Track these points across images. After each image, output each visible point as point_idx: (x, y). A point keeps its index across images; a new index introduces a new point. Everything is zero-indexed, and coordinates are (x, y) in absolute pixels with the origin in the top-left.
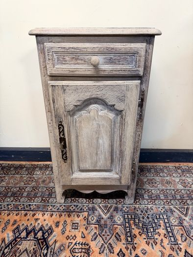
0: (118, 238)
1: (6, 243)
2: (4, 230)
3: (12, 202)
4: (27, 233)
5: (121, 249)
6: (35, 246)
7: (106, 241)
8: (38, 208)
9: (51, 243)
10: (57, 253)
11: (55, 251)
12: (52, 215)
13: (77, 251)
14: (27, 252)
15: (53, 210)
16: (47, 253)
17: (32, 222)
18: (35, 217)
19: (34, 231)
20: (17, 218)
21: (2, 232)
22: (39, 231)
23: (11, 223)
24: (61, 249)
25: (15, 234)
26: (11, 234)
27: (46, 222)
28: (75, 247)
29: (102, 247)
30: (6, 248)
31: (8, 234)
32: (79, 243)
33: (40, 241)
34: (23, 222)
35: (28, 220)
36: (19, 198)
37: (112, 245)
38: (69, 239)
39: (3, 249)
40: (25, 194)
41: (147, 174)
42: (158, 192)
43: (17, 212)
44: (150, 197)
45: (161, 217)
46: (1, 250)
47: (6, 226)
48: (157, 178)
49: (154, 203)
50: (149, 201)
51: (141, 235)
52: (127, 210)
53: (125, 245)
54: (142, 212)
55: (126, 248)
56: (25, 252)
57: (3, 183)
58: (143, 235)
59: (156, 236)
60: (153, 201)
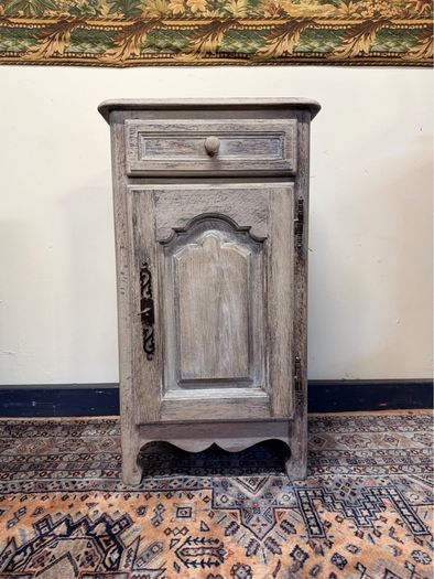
0: (288, 529)
1: (19, 545)
2: (11, 524)
3: (31, 478)
4: (68, 527)
5: (297, 546)
6: (90, 547)
7: (261, 535)
8: (94, 486)
9: (127, 542)
10: (145, 557)
11: (138, 554)
12: (126, 498)
13: (191, 552)
14: (70, 559)
15: (130, 488)
17: (82, 510)
18: (88, 501)
19: (87, 524)
20: (46, 504)
21: (8, 527)
22: (96, 524)
23: (31, 510)
24: (156, 549)
25: (40, 530)
26: (29, 530)
27: (115, 509)
28: (187, 546)
29: (251, 544)
30: (18, 553)
31: (23, 531)
32: (195, 540)
33: (101, 539)
34: (60, 511)
35: (71, 506)
36: (49, 472)
37: (276, 541)
38: (172, 535)
39: (10, 556)
40: (62, 466)
41: (341, 429)
42: (371, 454)
43: (44, 494)
44: (354, 462)
45: (384, 492)
46: (6, 557)
47: (16, 517)
48: (364, 433)
49: (363, 473)
50: (352, 468)
51: (340, 522)
52: (303, 484)
53: (307, 539)
54: (339, 485)
55: (308, 543)
56: (66, 558)
57: (10, 450)
58: (345, 521)
59: (377, 523)
60: (361, 468)
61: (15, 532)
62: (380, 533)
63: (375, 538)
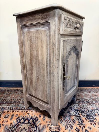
0: (74, 122)
1: (13, 125)
2: (11, 119)
3: (14, 105)
4: (24, 120)
5: (77, 127)
6: (29, 126)
7: (68, 123)
8: (29, 108)
9: (38, 125)
10: (42, 129)
11: (40, 129)
12: (36, 112)
13: (52, 128)
15: (37, 109)
16: (36, 129)
17: (26, 115)
18: (28, 112)
19: (28, 119)
20: (18, 113)
21: (10, 120)
22: (30, 119)
23: (15, 115)
24: (44, 127)
25: (17, 121)
26: (15, 121)
27: (34, 115)
28: (51, 126)
29: (66, 126)
30: (13, 128)
31: (14, 121)
33: (32, 124)
34: (22, 115)
35: (24, 114)
36: (18, 104)
37: (72, 125)
38: (48, 123)
40: (21, 102)
41: (84, 92)
42: (92, 100)
43: (18, 110)
44: (88, 102)
45: (96, 111)
46: (11, 129)
47: (12, 117)
48: (90, 94)
49: (90, 105)
50: (88, 104)
51: (86, 120)
52: (77, 108)
53: (79, 125)
54: (85, 109)
55: (79, 126)
56: (24, 129)
57: (9, 97)
58: (87, 120)
59: (95, 121)
60: (90, 104)
61: (12, 121)
62: (96, 124)
63: (95, 125)
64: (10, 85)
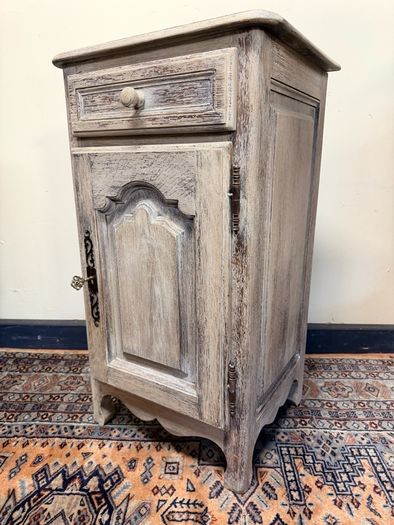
0: (270, 493)
1: (18, 499)
2: (13, 474)
3: (33, 420)
4: (64, 479)
5: (278, 515)
6: (83, 505)
7: (243, 499)
8: (90, 434)
9: (117, 501)
10: (133, 520)
11: (127, 517)
12: (119, 447)
13: (177, 516)
14: (64, 518)
15: (123, 436)
16: (109, 520)
17: (77, 460)
18: (83, 450)
19: (81, 477)
20: (45, 451)
21: (10, 477)
22: (91, 477)
23: (31, 460)
24: (143, 511)
25: (38, 482)
26: (29, 482)
27: (108, 460)
28: (173, 508)
29: (233, 509)
30: (17, 509)
31: (23, 482)
32: (181, 502)
33: (93, 497)
34: (58, 460)
35: (68, 455)
36: (50, 414)
37: (258, 507)
38: (159, 494)
39: (9, 511)
40: (63, 407)
41: (324, 374)
42: (352, 406)
43: (45, 440)
44: (335, 415)
45: (363, 452)
46: (6, 513)
47: (18, 466)
48: (346, 380)
49: (344, 427)
50: (333, 422)
51: (320, 487)
52: (286, 438)
53: (287, 507)
54: (320, 442)
55: (289, 513)
56: (60, 517)
57: (16, 387)
58: (325, 487)
59: (356, 491)
60: (342, 422)
61: (16, 484)
62: (359, 504)
63: (353, 509)
64: (25, 338)
